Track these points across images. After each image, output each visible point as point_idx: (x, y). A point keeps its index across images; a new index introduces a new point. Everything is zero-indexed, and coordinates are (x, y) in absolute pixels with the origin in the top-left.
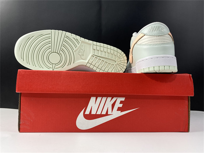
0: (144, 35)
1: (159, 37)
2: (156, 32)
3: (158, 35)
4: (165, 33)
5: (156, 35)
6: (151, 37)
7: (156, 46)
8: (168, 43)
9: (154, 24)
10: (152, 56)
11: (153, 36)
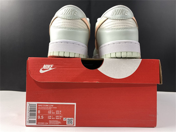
0: (107, 19)
1: (122, 21)
2: (119, 15)
3: (121, 19)
4: (129, 17)
5: (119, 19)
6: (114, 20)
7: (119, 30)
8: (132, 28)
9: (118, 7)
10: (114, 41)
11: (116, 20)
